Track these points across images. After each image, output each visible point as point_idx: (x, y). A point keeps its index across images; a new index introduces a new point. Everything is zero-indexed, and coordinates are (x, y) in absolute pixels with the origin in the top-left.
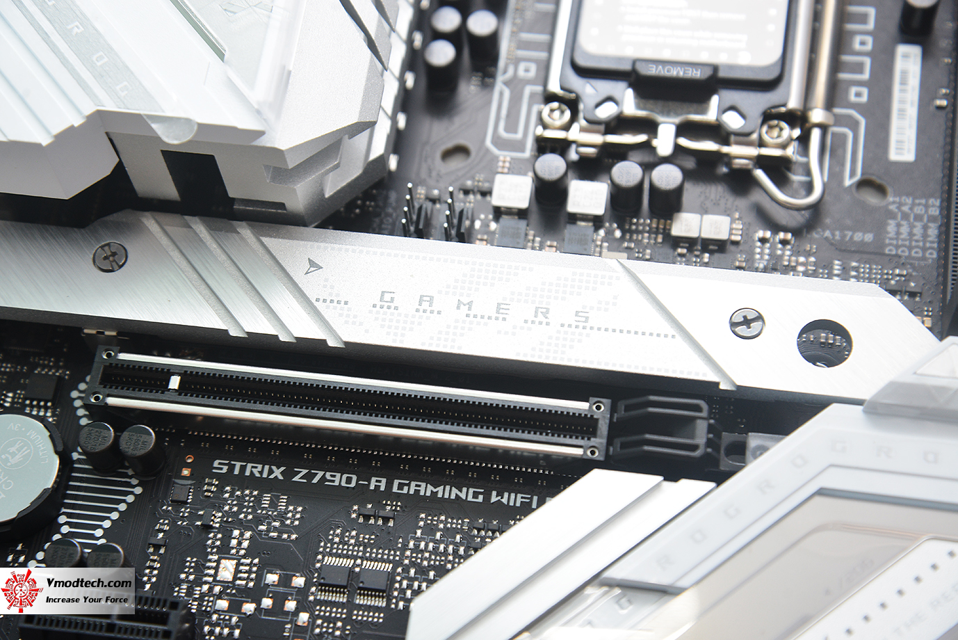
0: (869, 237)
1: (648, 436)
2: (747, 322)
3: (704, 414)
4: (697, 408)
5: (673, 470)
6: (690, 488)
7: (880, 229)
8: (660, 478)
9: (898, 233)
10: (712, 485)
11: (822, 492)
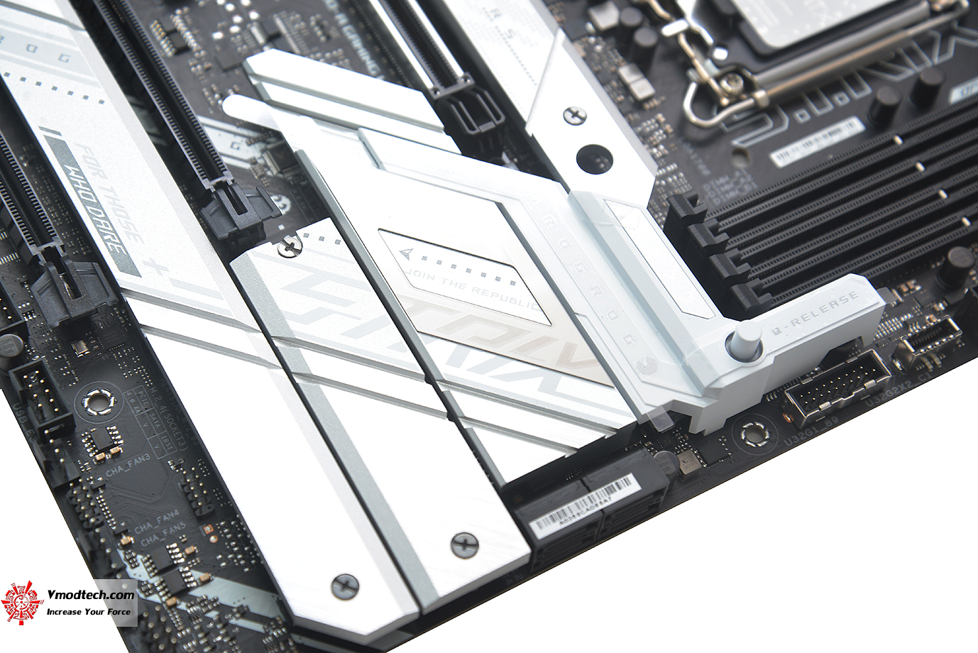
0: (706, 172)
1: (461, 104)
2: (575, 115)
3: (497, 123)
4: (498, 118)
5: (451, 128)
6: (449, 142)
7: (717, 175)
8: (442, 125)
9: (722, 185)
10: (460, 153)
11: (500, 206)
